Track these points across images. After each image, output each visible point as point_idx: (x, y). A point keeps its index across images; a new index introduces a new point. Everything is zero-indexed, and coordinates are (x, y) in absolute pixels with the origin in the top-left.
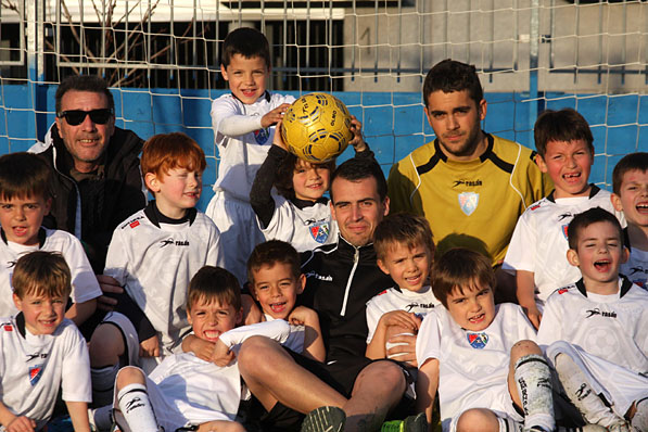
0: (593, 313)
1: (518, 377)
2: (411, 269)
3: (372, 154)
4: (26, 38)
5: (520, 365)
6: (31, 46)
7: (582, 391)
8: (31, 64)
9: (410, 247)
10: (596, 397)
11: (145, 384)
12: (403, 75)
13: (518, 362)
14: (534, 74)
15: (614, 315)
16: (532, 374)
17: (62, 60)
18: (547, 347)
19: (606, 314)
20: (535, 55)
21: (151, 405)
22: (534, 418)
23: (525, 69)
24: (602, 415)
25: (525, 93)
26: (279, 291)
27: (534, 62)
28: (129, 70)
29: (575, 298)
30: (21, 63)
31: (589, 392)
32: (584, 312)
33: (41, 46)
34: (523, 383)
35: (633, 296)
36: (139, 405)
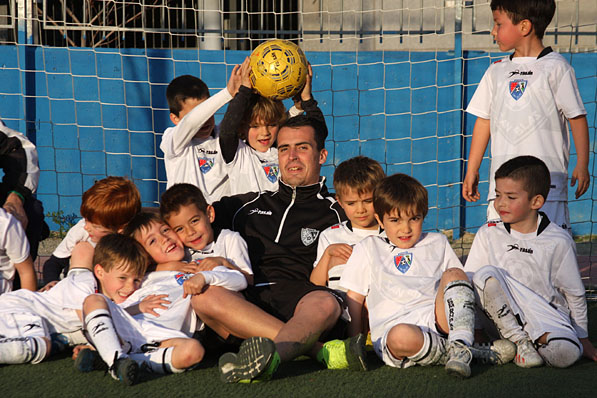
0: (513, 247)
1: (447, 297)
2: (360, 211)
3: (315, 102)
4: (16, 4)
5: (450, 287)
6: (21, 12)
7: (502, 310)
8: (21, 27)
9: (360, 192)
10: (512, 317)
11: (109, 310)
12: (345, 37)
13: (449, 285)
14: (458, 36)
15: (530, 251)
16: (459, 297)
17: (48, 24)
18: (473, 274)
19: (524, 250)
20: (459, 18)
21: (114, 327)
22: (458, 333)
23: (450, 32)
24: (515, 332)
25: (450, 52)
26: (193, 229)
27: (458, 26)
28: (107, 32)
29: (500, 233)
30: (12, 26)
31: (508, 312)
32: (505, 246)
33: (29, 12)
34: (451, 304)
35: (548, 233)
36: (104, 329)
